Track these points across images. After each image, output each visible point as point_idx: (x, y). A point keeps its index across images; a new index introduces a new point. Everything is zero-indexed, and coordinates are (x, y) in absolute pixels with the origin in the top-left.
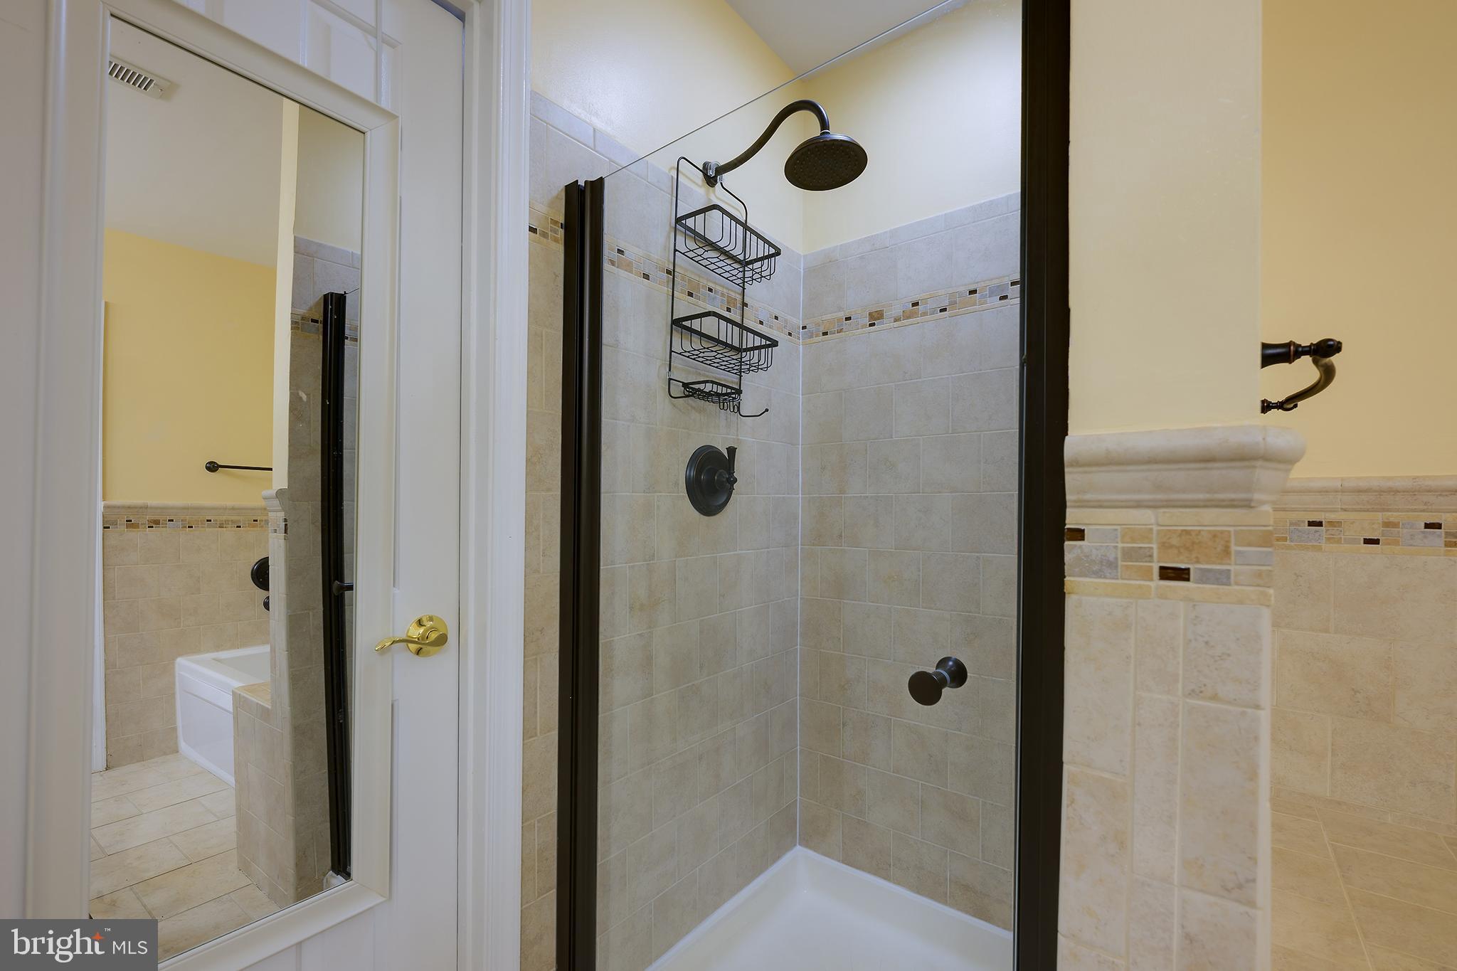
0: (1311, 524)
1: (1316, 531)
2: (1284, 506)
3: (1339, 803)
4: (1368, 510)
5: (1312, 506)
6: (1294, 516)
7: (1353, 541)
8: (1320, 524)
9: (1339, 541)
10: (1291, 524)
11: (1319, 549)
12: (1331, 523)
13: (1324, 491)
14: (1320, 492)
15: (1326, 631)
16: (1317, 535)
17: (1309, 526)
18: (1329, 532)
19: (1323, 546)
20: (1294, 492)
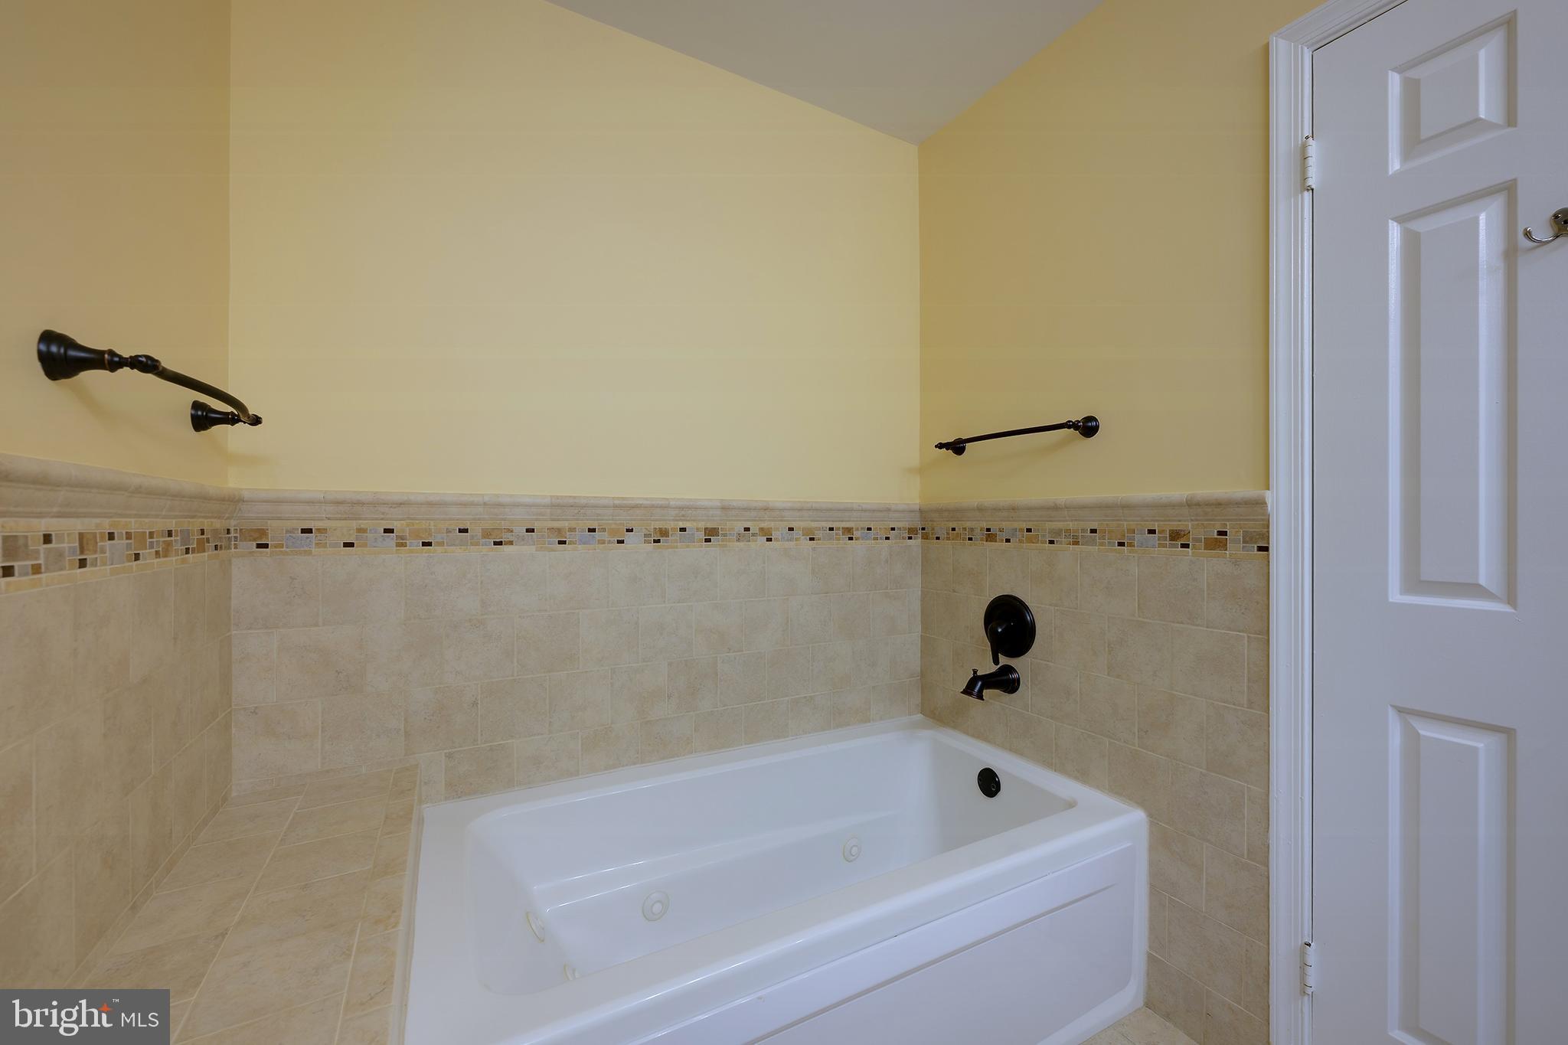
0: (304, 531)
1: (307, 538)
2: (279, 515)
3: (328, 771)
4: (345, 519)
5: (304, 516)
6: (289, 524)
7: (335, 545)
8: (310, 531)
9: (325, 546)
10: (287, 531)
11: (309, 553)
12: (319, 530)
13: (311, 502)
14: (308, 502)
15: (316, 625)
16: (308, 540)
17: (302, 533)
18: (318, 538)
19: (313, 550)
20: (287, 502)
